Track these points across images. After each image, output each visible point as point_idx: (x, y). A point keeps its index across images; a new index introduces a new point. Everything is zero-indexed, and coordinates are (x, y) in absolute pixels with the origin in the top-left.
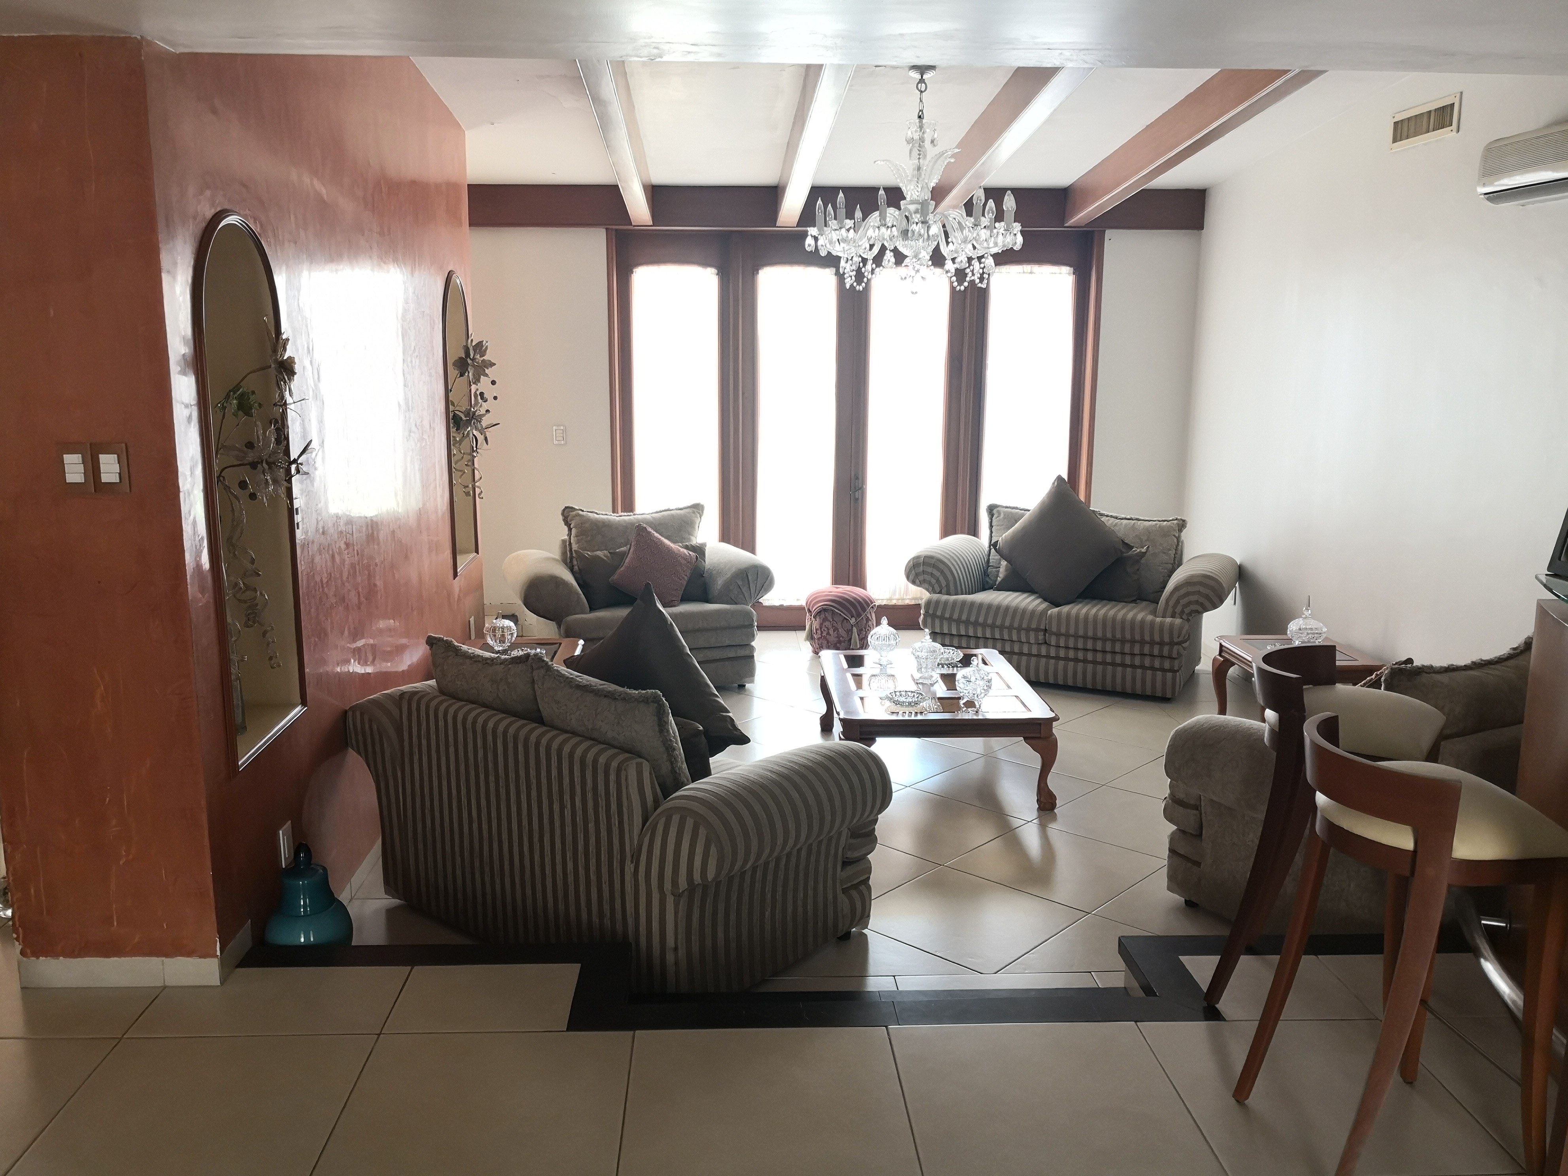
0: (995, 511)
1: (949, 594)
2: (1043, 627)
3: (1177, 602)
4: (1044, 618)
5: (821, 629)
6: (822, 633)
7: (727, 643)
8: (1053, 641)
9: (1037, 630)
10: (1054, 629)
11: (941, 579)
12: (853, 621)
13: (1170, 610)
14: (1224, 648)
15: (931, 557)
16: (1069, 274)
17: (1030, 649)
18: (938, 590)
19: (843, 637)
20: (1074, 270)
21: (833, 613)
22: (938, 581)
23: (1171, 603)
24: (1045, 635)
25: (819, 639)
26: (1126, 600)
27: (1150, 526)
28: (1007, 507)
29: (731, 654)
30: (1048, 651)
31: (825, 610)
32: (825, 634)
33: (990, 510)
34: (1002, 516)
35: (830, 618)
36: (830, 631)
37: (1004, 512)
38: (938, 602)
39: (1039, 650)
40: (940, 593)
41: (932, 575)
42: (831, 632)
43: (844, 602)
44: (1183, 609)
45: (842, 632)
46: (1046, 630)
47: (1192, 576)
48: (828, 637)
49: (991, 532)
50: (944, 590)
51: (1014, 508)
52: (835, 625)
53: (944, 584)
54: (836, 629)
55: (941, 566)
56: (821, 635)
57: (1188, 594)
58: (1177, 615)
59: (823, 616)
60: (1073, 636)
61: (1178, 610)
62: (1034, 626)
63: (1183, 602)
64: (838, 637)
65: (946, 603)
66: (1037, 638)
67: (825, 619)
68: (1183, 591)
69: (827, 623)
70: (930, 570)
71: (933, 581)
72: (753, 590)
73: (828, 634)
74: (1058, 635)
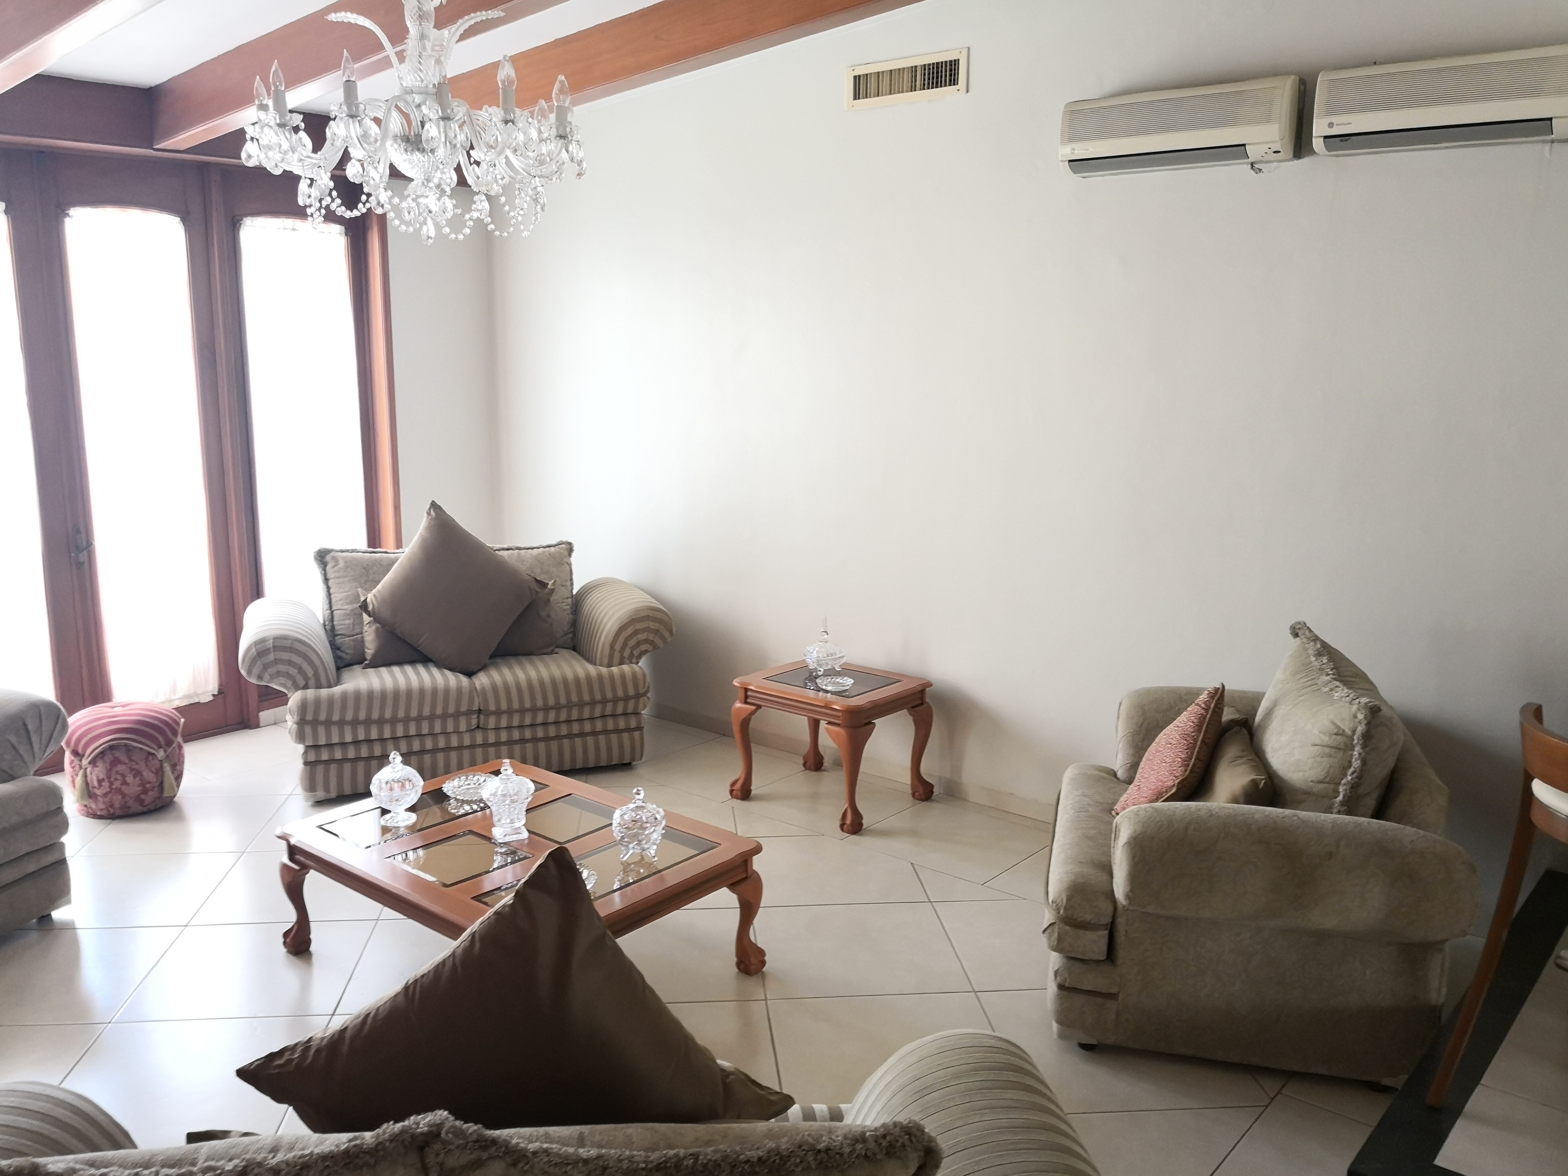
0: (328, 558)
1: (319, 686)
2: (476, 708)
3: (625, 644)
4: (475, 695)
5: (109, 777)
6: (111, 784)
7: (25, 849)
8: (492, 722)
9: (470, 712)
10: (492, 708)
11: (306, 667)
12: (161, 754)
13: (617, 655)
14: (749, 693)
15: (284, 638)
16: (340, 234)
17: (461, 740)
18: (302, 683)
19: (150, 783)
20: (346, 229)
21: (128, 749)
22: (300, 670)
23: (618, 647)
24: (478, 717)
25: (105, 795)
26: (545, 651)
27: (539, 554)
28: (342, 551)
29: (31, 866)
30: (485, 738)
31: (111, 748)
32: (117, 784)
33: (320, 557)
34: (341, 564)
35: (123, 758)
36: (127, 778)
37: (343, 558)
38: (317, 702)
39: (473, 738)
40: (306, 687)
41: (290, 663)
42: (130, 779)
43: (143, 728)
44: (632, 652)
45: (148, 775)
46: (480, 710)
47: (637, 611)
48: (124, 788)
49: (328, 588)
50: (312, 682)
51: (353, 551)
52: (135, 767)
53: (310, 672)
54: (137, 773)
55: (303, 648)
56: (110, 787)
57: (636, 633)
58: (627, 661)
59: (109, 758)
60: (517, 711)
61: (627, 653)
62: (464, 709)
63: (632, 643)
64: (142, 785)
65: (331, 701)
66: (469, 723)
67: (116, 762)
68: (630, 631)
69: (120, 768)
70: (286, 656)
71: (293, 671)
72: (36, 746)
73: (125, 783)
74: (498, 713)
